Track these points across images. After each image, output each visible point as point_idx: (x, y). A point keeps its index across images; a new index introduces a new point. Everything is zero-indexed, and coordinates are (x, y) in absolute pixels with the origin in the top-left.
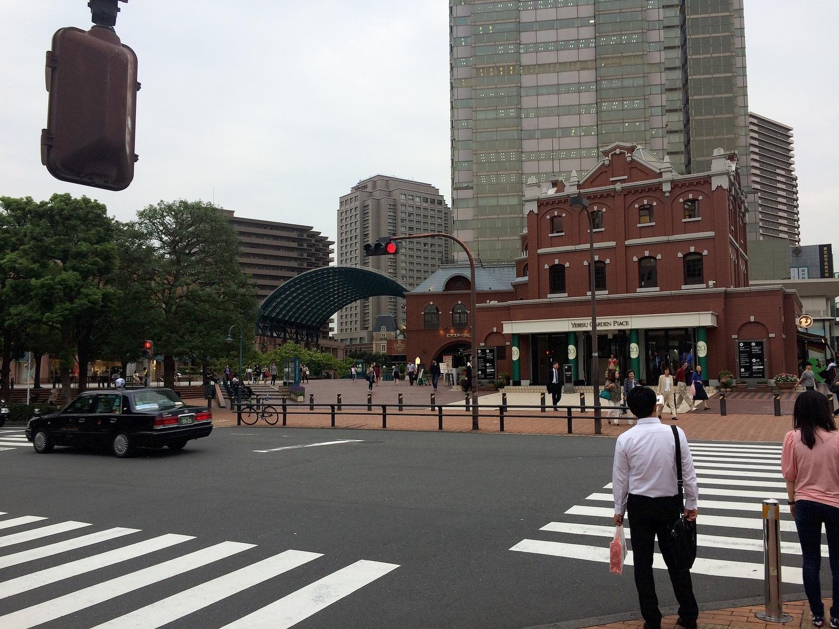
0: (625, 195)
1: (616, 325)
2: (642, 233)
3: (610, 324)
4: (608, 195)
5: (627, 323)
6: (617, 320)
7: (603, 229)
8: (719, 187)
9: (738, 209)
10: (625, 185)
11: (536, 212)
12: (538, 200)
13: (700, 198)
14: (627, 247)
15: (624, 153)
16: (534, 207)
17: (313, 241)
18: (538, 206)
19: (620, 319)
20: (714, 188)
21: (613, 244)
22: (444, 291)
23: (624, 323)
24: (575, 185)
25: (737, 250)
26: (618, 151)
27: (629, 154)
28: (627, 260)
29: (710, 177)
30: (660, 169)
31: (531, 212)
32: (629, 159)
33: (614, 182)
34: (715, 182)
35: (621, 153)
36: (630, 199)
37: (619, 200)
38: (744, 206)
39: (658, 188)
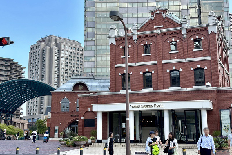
0: (162, 36)
1: (156, 107)
2: (172, 56)
3: (152, 106)
4: (153, 36)
5: (162, 105)
6: (156, 104)
7: (151, 54)
8: (213, 32)
9: (223, 47)
10: (162, 30)
11: (115, 43)
12: (116, 37)
13: (202, 38)
14: (163, 64)
15: (162, 13)
16: (114, 41)
17: (14, 67)
18: (116, 41)
19: (158, 103)
20: (209, 33)
21: (156, 62)
22: (72, 91)
23: (161, 106)
24: (136, 30)
25: (223, 69)
26: (158, 12)
27: (164, 14)
28: (164, 71)
29: (207, 27)
30: (181, 22)
31: (112, 44)
32: (164, 16)
33: (156, 29)
34: (210, 30)
35: (160, 13)
36: (165, 38)
37: (159, 39)
38: (227, 46)
39: (180, 32)
